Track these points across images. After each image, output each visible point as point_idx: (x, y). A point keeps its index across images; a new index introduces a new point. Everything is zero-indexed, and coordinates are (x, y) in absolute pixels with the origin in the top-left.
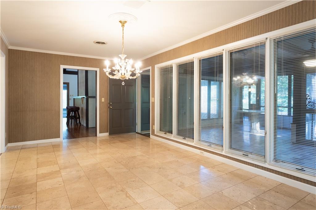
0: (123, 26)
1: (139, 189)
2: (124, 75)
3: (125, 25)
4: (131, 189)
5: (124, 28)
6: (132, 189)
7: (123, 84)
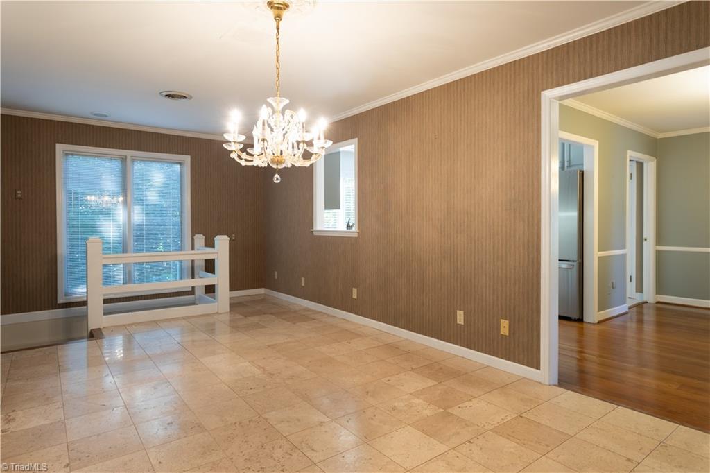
0: (278, 18)
1: (244, 377)
2: (279, 155)
3: (285, 14)
4: (257, 376)
5: (281, 23)
6: (254, 377)
7: (277, 179)
